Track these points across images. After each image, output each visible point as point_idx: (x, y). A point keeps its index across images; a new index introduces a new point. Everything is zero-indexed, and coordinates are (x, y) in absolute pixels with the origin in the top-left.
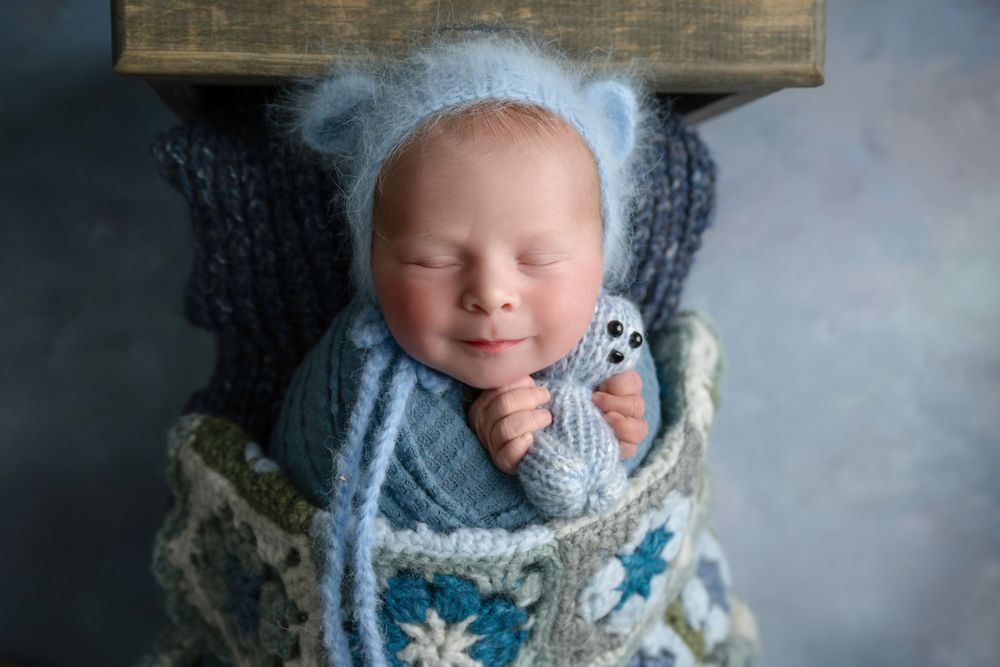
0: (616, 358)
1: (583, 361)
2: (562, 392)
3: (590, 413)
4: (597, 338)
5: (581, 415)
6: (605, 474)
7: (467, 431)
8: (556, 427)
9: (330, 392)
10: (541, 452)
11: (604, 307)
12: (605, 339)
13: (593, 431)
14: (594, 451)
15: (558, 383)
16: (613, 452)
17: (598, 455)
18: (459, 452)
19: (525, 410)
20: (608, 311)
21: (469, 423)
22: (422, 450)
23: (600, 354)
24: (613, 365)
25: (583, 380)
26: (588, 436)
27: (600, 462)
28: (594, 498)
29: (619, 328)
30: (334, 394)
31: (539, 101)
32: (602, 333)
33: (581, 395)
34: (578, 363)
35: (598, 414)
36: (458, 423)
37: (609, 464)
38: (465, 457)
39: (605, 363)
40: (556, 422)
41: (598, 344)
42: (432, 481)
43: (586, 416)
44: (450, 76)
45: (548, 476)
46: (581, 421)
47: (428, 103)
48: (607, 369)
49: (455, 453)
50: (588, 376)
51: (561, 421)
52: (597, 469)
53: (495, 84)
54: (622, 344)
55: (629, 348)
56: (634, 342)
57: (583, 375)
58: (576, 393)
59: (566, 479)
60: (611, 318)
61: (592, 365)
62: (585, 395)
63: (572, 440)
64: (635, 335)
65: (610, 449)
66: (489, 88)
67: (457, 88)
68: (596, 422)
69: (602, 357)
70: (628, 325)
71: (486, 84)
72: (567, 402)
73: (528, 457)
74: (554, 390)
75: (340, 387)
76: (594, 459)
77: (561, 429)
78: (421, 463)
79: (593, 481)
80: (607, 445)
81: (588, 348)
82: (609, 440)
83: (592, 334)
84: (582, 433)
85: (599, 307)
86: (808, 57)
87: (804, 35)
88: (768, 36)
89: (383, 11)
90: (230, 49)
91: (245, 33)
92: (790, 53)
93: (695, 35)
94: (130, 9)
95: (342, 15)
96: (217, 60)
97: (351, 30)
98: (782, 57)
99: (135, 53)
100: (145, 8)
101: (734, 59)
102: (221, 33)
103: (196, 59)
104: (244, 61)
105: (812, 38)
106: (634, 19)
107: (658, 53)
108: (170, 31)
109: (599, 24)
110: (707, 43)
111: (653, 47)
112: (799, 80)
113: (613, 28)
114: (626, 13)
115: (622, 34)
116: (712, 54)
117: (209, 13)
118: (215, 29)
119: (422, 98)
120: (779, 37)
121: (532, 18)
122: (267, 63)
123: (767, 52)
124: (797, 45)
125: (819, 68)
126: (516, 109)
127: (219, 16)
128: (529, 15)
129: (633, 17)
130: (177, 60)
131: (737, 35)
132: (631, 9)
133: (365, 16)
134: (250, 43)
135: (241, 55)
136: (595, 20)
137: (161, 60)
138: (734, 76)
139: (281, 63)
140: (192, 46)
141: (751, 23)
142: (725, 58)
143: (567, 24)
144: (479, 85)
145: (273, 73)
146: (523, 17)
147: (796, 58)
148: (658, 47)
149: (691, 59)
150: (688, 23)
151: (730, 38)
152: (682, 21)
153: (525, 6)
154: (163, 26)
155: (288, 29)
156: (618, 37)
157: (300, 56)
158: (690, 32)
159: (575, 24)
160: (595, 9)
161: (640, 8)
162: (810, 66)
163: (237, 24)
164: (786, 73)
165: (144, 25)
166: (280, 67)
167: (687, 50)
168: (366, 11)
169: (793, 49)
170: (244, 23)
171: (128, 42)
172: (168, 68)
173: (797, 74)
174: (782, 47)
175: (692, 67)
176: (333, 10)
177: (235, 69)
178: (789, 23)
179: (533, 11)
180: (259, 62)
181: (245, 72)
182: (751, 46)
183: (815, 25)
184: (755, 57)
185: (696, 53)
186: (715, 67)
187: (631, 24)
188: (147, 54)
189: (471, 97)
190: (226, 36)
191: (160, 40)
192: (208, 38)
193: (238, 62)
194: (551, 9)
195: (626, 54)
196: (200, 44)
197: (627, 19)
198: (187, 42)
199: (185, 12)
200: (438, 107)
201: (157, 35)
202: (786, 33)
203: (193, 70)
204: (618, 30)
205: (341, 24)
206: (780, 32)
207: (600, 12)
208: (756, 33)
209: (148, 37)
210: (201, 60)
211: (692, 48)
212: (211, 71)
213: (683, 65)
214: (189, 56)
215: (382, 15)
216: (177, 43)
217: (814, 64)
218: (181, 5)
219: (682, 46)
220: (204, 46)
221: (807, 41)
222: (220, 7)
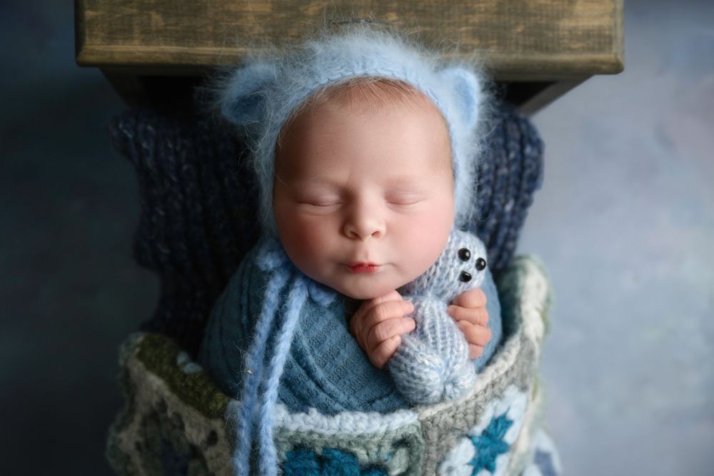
0: (465, 278)
1: (439, 280)
2: (423, 305)
3: (445, 320)
4: (450, 262)
5: (438, 322)
6: (457, 367)
7: (348, 336)
8: (419, 331)
9: (241, 307)
10: (407, 350)
11: (456, 238)
12: (456, 263)
13: (448, 334)
14: (449, 349)
15: (420, 298)
16: (464, 351)
17: (452, 352)
18: (342, 352)
19: (395, 318)
20: (459, 241)
21: (350, 329)
22: (312, 351)
23: (452, 274)
24: (463, 284)
25: (440, 296)
26: (443, 338)
27: (454, 358)
28: (449, 387)
29: (467, 254)
30: (244, 308)
31: (402, 78)
32: (454, 258)
33: (438, 307)
34: (435, 281)
35: (451, 322)
36: (341, 330)
37: (461, 360)
38: (346, 356)
39: (456, 282)
40: (419, 327)
41: (451, 266)
42: (320, 374)
43: (442, 323)
44: (333, 59)
45: (412, 368)
46: (438, 327)
47: (317, 78)
48: (459, 287)
49: (339, 353)
50: (444, 292)
51: (422, 327)
52: (451, 364)
53: (368, 63)
54: (470, 267)
55: (475, 270)
56: (480, 265)
57: (440, 291)
58: (435, 306)
59: (427, 370)
60: (461, 246)
61: (447, 283)
62: (441, 308)
63: (432, 341)
64: (480, 260)
65: (462, 348)
66: (364, 67)
67: (339, 67)
68: (450, 327)
69: (454, 277)
70: (474, 253)
71: (361, 64)
72: (427, 312)
73: (397, 354)
74: (417, 303)
75: (249, 302)
76: (449, 356)
77: (422, 332)
78: (311, 360)
79: (448, 373)
80: (459, 345)
81: (443, 270)
82: (461, 342)
83: (446, 259)
84: (439, 335)
85: (452, 238)
86: (611, 49)
87: (607, 33)
88: (580, 33)
89: (283, 15)
90: (165, 44)
91: (177, 31)
92: (597, 46)
93: (523, 33)
94: (89, 14)
95: (251, 18)
96: (155, 53)
97: (258, 29)
98: (591, 50)
99: (92, 47)
100: (100, 13)
101: (554, 51)
102: (158, 31)
103: (139, 52)
104: (176, 53)
105: (613, 35)
107: (495, 47)
108: (120, 31)
109: (449, 24)
110: (532, 39)
111: (491, 42)
112: (604, 67)
113: (460, 27)
114: (470, 16)
115: (467, 32)
116: (537, 47)
117: (149, 17)
118: (154, 28)
119: (312, 74)
120: (588, 34)
121: (398, 20)
122: (194, 54)
123: (578, 45)
124: (602, 40)
125: (619, 57)
126: (384, 83)
127: (157, 19)
128: (395, 18)
129: (475, 19)
130: (124, 53)
131: (556, 33)
132: (473, 13)
133: (269, 19)
134: (180, 40)
135: (174, 48)
136: (447, 21)
137: (112, 53)
138: (554, 64)
139: (205, 55)
140: (136, 42)
141: (566, 24)
142: (547, 50)
143: (424, 25)
144: (356, 66)
145: (198, 63)
146: (390, 19)
147: (601, 50)
148: (495, 42)
149: (520, 51)
150: (517, 24)
151: (550, 34)
152: (513, 22)
153: (392, 11)
154: (114, 27)
155: (210, 29)
156: (464, 35)
157: (218, 49)
158: (520, 29)
159: (431, 24)
160: (446, 13)
161: (480, 13)
162: (613, 56)
163: (171, 25)
164: (594, 61)
165: (99, 26)
166: (204, 57)
167: (517, 44)
168: (270, 15)
169: (599, 43)
170: (176, 24)
171: (87, 39)
172: (119, 58)
173: (603, 63)
174: (590, 42)
175: (521, 57)
176: (245, 14)
177: (170, 60)
178: (596, 23)
179: (398, 15)
180: (188, 54)
181: (177, 62)
182: (566, 41)
183: (615, 25)
184: (570, 49)
185: (525, 46)
186: (539, 57)
187: (474, 24)
188: (100, 48)
189: (350, 73)
190: (163, 34)
191: (111, 37)
192: (148, 34)
193: (171, 54)
194: (412, 13)
195: (470, 47)
196: (143, 40)
197: (471, 21)
198: (132, 39)
199: (131, 16)
200: (324, 81)
201: (110, 33)
202: (593, 30)
203: (137, 61)
204: (464, 29)
205: (250, 25)
206: (589, 31)
207: (449, 15)
208: (570, 31)
209: (103, 34)
210: (143, 52)
211: (521, 42)
212: (151, 61)
213: (514, 56)
214: (134, 49)
215: (282, 18)
216: (125, 39)
217: (616, 54)
218: (128, 11)
219: (513, 41)
220: (145, 42)
221: (610, 37)
222: (158, 12)
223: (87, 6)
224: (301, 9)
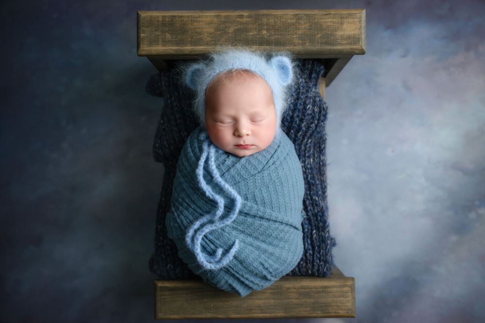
86: (359, 43)
87: (357, 36)
88: (345, 37)
89: (219, 33)
90: (171, 46)
91: (176, 41)
93: (321, 37)
94: (142, 35)
95: (206, 34)
96: (167, 50)
97: (209, 39)
98: (350, 44)
99: (143, 48)
100: (146, 35)
101: (334, 45)
102: (169, 41)
103: (161, 50)
106: (300, 33)
108: (153, 42)
109: (289, 35)
110: (325, 40)
111: (306, 42)
112: (356, 51)
113: (293, 36)
114: (298, 31)
115: (296, 37)
116: (327, 43)
117: (166, 35)
118: (167, 40)
120: (349, 37)
122: (183, 50)
123: (345, 42)
124: (355, 40)
125: (363, 48)
127: (168, 36)
128: (266, 33)
129: (300, 32)
130: (155, 50)
131: (335, 37)
132: (299, 29)
133: (213, 35)
134: (177, 44)
135: (175, 48)
136: (287, 33)
137: (151, 50)
138: (334, 50)
139: (187, 50)
140: (160, 46)
141: (339, 33)
142: (331, 44)
143: (278, 35)
145: (185, 53)
146: (264, 33)
147: (355, 44)
148: (308, 41)
149: (319, 45)
150: (318, 34)
151: (332, 38)
152: (316, 33)
154: (152, 40)
155: (189, 39)
156: (295, 39)
157: (193, 47)
158: (319, 36)
159: (281, 35)
160: (287, 30)
161: (302, 29)
163: (174, 38)
164: (352, 49)
165: (146, 40)
167: (318, 42)
168: (213, 33)
169: (354, 41)
170: (176, 38)
171: (141, 45)
172: (153, 53)
173: (356, 49)
174: (350, 41)
175: (319, 48)
176: (203, 33)
177: (173, 53)
178: (353, 33)
179: (267, 31)
180: (180, 50)
181: (176, 53)
182: (339, 40)
183: (361, 33)
184: (341, 44)
185: (321, 43)
186: (328, 47)
188: (147, 48)
190: (171, 42)
191: (150, 44)
192: (165, 43)
193: (174, 50)
195: (297, 44)
196: (163, 45)
197: (298, 33)
198: (158, 44)
199: (158, 35)
202: (351, 36)
203: (161, 53)
204: (295, 36)
205: (206, 37)
207: (289, 31)
208: (341, 36)
209: (147, 43)
210: (163, 50)
211: (320, 42)
212: (166, 53)
213: (317, 47)
214: (159, 49)
215: (218, 34)
216: (156, 45)
217: (361, 46)
218: (157, 33)
219: (316, 41)
220: (164, 45)
221: (359, 38)
222: (169, 33)
223: (141, 32)
224: (226, 30)
